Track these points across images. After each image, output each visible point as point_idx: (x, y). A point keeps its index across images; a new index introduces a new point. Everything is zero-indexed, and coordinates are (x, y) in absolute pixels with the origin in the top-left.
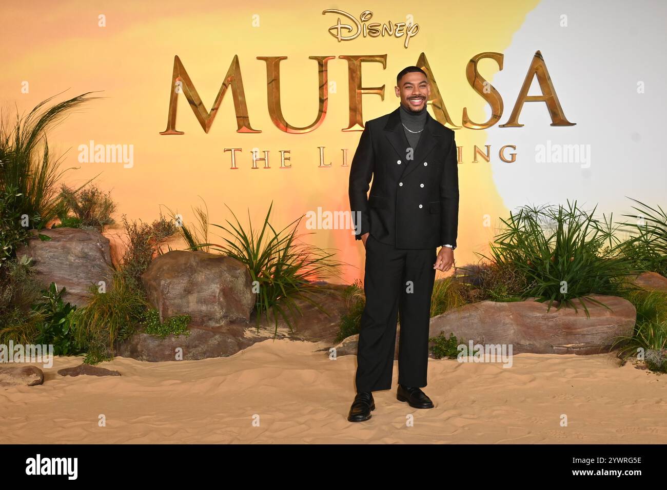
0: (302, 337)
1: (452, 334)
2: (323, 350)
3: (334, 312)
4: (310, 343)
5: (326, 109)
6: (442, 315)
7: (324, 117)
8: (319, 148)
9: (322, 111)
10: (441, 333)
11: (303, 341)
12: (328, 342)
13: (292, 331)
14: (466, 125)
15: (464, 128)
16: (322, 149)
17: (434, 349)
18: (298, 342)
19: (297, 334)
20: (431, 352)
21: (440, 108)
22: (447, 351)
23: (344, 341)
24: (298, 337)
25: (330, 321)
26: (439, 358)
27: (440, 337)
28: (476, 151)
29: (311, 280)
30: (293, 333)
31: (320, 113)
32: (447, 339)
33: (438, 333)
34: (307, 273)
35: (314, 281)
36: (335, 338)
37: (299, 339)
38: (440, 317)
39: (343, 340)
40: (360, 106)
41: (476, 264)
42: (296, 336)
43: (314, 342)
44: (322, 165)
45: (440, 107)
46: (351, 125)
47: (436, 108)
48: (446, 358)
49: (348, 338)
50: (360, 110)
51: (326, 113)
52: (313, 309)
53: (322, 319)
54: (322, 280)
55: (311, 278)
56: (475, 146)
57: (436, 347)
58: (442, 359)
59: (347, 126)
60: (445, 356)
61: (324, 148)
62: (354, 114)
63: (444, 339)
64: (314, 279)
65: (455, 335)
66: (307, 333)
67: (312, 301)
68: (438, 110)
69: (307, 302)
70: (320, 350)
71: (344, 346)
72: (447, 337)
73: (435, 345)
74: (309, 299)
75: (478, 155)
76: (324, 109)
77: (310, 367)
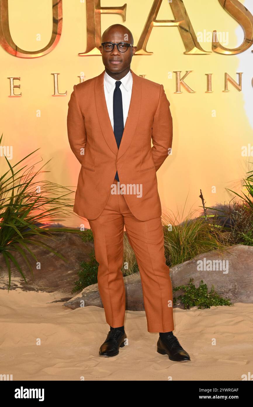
0: (36, 287)
1: (202, 281)
2: (59, 301)
3: (72, 258)
4: (45, 294)
5: (61, 30)
6: (191, 261)
7: (59, 39)
8: (53, 74)
9: (56, 33)
10: (190, 281)
11: (37, 291)
12: (65, 292)
13: (25, 280)
14: (216, 50)
15: (214, 53)
16: (56, 75)
17: (183, 298)
18: (32, 292)
19: (31, 284)
20: (179, 301)
21: (187, 31)
22: (197, 300)
23: (84, 290)
24: (32, 287)
25: (67, 269)
26: (188, 308)
27: (189, 284)
28: (227, 79)
29: (45, 223)
30: (27, 283)
31: (55, 35)
32: (196, 287)
33: (187, 281)
34: (41, 215)
35: (47, 224)
36: (73, 287)
37: (33, 289)
38: (189, 264)
39: (82, 290)
40: (99, 27)
41: (227, 203)
42: (29, 286)
43: (49, 292)
44: (57, 93)
45: (188, 29)
46: (89, 49)
47: (183, 30)
48: (195, 308)
49: (88, 287)
50: (99, 32)
51: (60, 35)
52: (48, 256)
53: (58, 266)
54: (56, 223)
55: (44, 221)
56: (226, 74)
57: (185, 296)
58: (191, 309)
59: (84, 49)
60: (194, 305)
61: (58, 74)
62: (92, 36)
63: (193, 287)
64: (47, 222)
65: (205, 282)
66: (41, 283)
67: (47, 246)
68: (185, 33)
69: (41, 247)
70: (56, 301)
71: (83, 296)
72: (197, 284)
73: (184, 294)
74: (43, 244)
75: (229, 83)
76: (58, 31)
77: (46, 320)
